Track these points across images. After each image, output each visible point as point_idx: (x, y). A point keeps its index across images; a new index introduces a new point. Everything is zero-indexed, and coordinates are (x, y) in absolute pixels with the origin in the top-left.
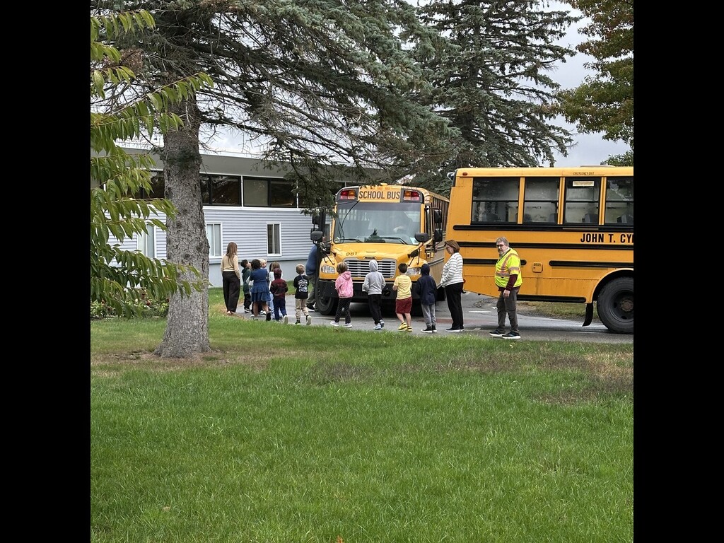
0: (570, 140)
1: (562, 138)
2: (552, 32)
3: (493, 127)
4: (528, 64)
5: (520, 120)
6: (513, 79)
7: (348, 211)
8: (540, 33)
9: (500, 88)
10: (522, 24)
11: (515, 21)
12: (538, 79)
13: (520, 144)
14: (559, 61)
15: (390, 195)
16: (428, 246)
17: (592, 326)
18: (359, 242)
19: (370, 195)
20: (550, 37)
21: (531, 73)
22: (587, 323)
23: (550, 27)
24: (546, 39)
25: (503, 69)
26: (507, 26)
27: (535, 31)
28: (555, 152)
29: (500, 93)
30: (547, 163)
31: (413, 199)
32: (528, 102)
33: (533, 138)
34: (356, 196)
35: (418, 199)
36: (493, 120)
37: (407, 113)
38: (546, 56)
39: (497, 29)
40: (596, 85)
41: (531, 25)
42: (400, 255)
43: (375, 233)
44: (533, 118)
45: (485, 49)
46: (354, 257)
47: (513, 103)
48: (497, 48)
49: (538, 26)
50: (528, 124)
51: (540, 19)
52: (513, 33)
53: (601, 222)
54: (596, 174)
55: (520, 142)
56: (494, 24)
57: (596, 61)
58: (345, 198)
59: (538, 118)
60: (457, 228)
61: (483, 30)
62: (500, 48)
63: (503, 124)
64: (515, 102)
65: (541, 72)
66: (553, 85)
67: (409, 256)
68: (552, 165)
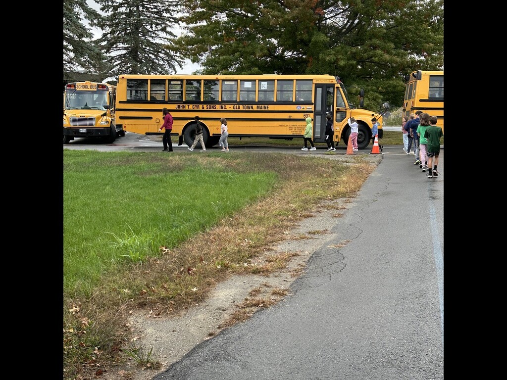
0: (184, 62)
1: (180, 61)
2: (173, 11)
3: (148, 55)
4: (163, 25)
5: (160, 52)
6: (157, 32)
7: (71, 94)
8: (167, 11)
9: (151, 36)
10: (159, 6)
11: (156, 4)
12: (167, 32)
13: (162, 64)
14: (177, 24)
15: (92, 86)
16: (111, 111)
17: (183, 145)
18: (77, 109)
19: (82, 87)
20: (172, 13)
21: (164, 30)
22: (180, 144)
23: (171, 8)
24: (171, 14)
25: (152, 27)
26: (152, 7)
27: (165, 10)
28: (177, 68)
29: (150, 39)
30: (174, 73)
31: (103, 89)
32: (163, 43)
33: (167, 61)
34: (75, 87)
35: (105, 89)
36: (148, 52)
37: (82, 48)
38: (171, 22)
39: (147, 8)
40: (186, 37)
41: (163, 6)
42: (98, 115)
43: (86, 105)
44: (165, 51)
45: (142, 18)
46: (74, 116)
47: (156, 44)
48: (148, 17)
49: (166, 7)
50: (165, 54)
51: (167, 4)
52: (155, 10)
53: (184, 100)
54: (181, 78)
55: (161, 62)
56: (146, 6)
57: (186, 25)
58: (70, 88)
59: (168, 51)
60: (120, 102)
61: (141, 8)
62: (150, 17)
63: (153, 54)
64: (157, 44)
65: (168, 29)
66: (175, 36)
67: (102, 116)
68: (175, 73)
